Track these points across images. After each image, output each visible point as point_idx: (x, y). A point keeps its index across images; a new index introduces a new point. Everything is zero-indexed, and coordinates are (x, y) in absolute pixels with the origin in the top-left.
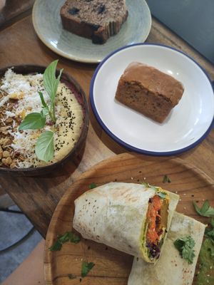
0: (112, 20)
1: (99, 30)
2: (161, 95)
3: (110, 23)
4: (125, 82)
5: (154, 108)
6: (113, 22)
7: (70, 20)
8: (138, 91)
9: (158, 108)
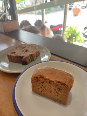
0: (31, 54)
1: (24, 58)
2: (59, 82)
3: (30, 55)
4: (35, 78)
5: (57, 92)
6: (31, 55)
7: (10, 56)
8: (44, 82)
9: (59, 92)
